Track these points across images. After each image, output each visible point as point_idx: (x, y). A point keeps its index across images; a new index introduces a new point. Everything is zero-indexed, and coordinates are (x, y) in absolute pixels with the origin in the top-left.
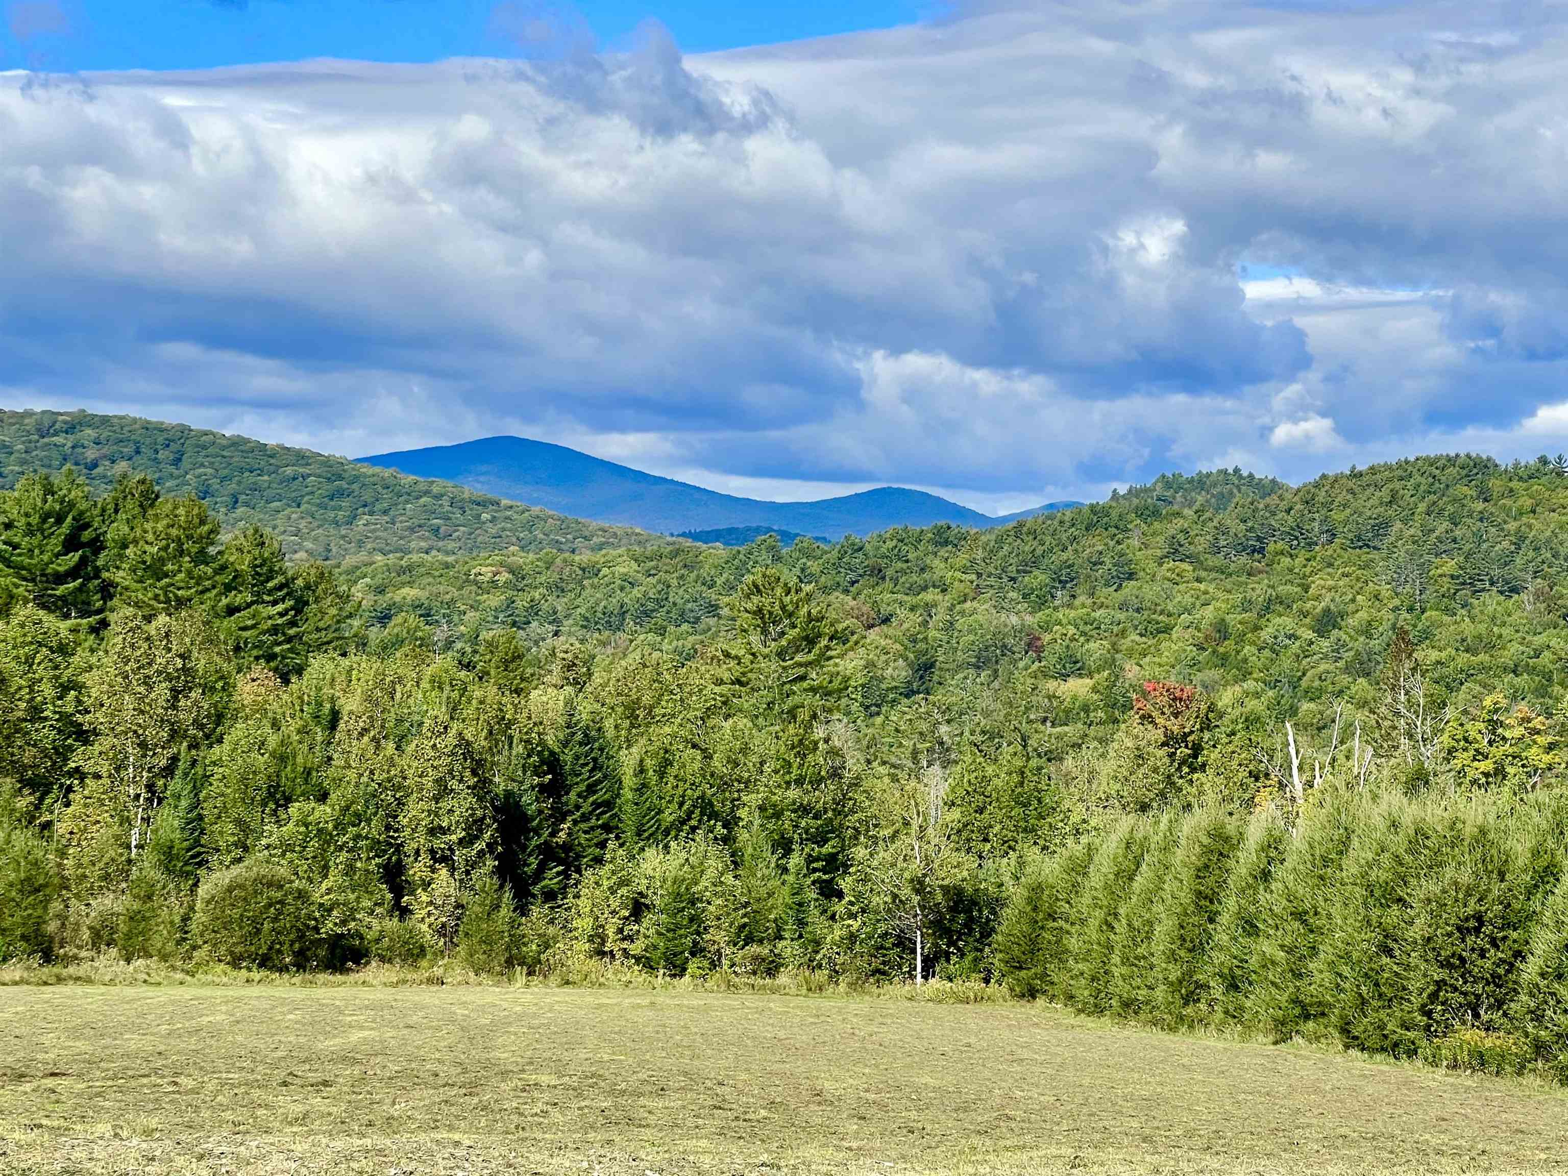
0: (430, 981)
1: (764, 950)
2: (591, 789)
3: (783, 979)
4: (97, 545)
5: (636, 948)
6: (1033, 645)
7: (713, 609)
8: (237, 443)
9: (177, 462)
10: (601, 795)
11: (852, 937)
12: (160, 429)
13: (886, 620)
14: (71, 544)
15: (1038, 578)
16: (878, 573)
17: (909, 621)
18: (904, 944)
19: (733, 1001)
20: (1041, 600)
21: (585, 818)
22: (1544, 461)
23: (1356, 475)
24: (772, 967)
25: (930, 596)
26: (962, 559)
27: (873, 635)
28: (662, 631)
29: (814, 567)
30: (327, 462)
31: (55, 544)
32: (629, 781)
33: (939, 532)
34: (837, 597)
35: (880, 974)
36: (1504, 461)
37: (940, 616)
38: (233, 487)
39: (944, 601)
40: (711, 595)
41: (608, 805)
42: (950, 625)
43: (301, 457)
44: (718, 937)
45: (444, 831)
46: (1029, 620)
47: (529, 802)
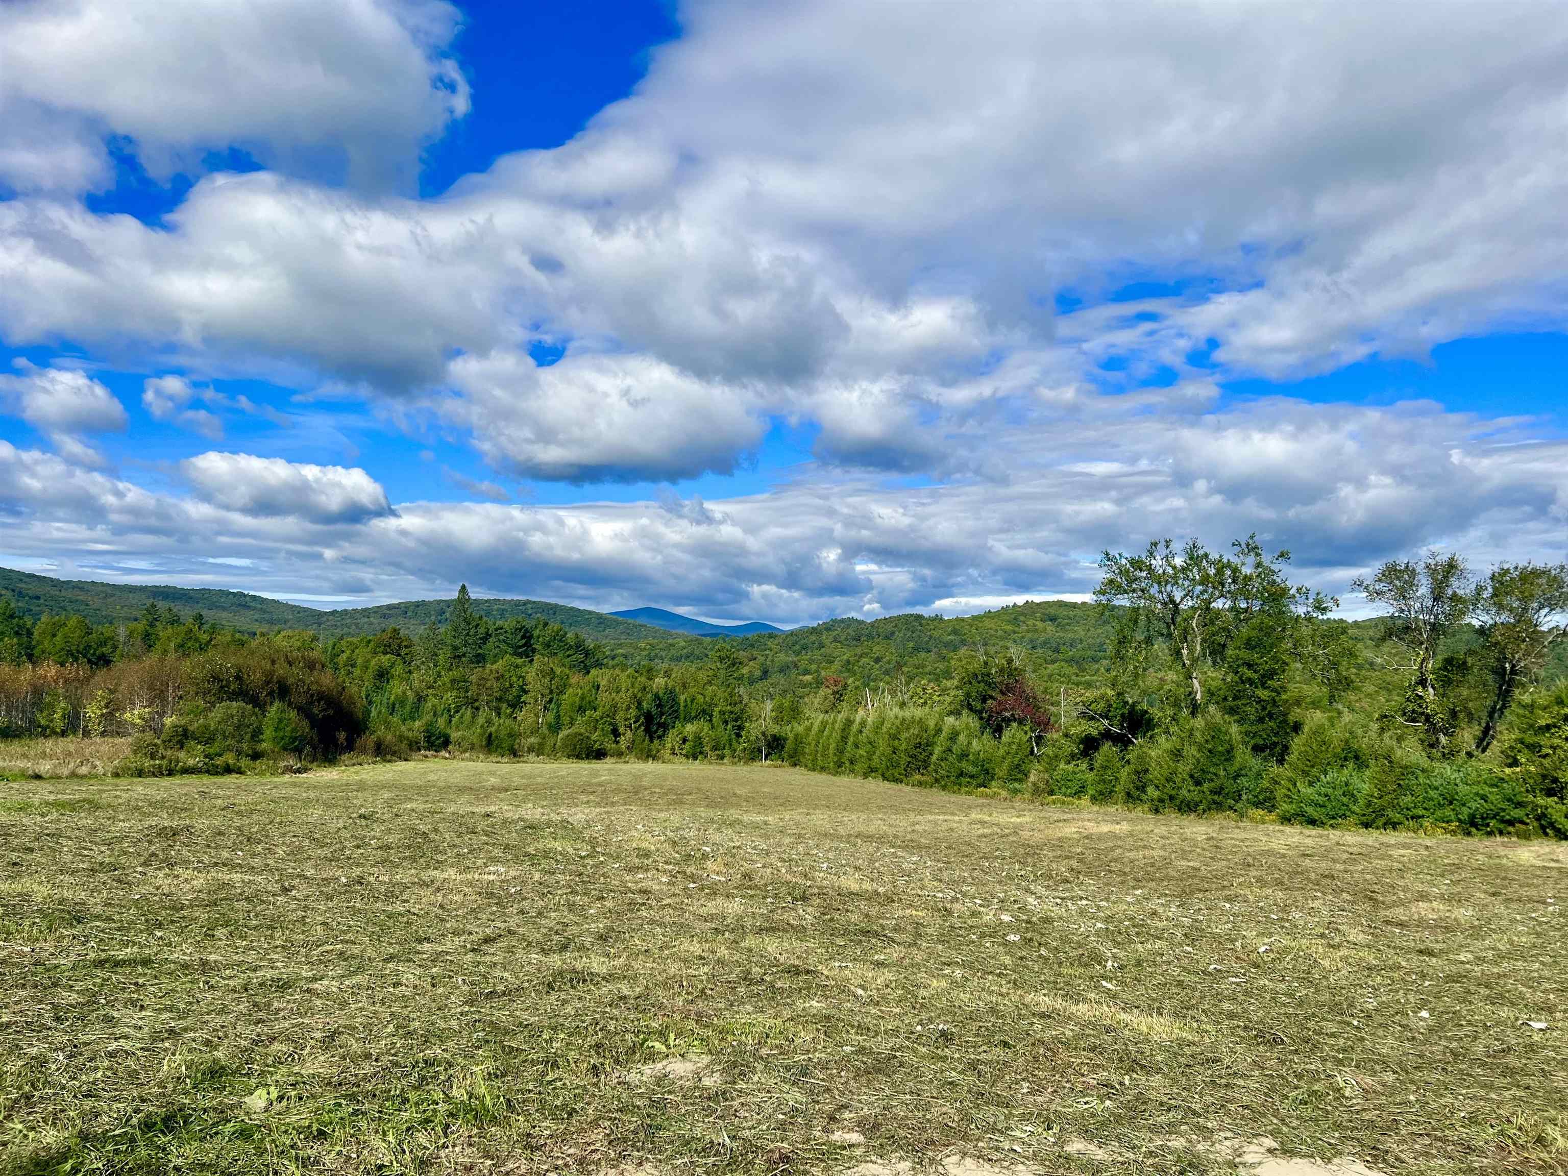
0: (625, 762)
1: (720, 752)
2: (672, 707)
3: (725, 761)
4: (531, 637)
5: (684, 752)
6: (796, 666)
7: (707, 655)
8: (572, 608)
9: (554, 614)
10: (675, 708)
11: (745, 749)
12: (549, 604)
13: (755, 659)
14: (523, 637)
15: (797, 647)
16: (753, 646)
17: (761, 659)
18: (760, 751)
19: (711, 767)
20: (798, 653)
21: (670, 715)
22: (937, 615)
23: (885, 619)
24: (722, 757)
25: (767, 652)
26: (776, 642)
27: (751, 663)
28: (692, 662)
29: (735, 644)
30: (598, 614)
31: (519, 637)
32: (682, 704)
33: (769, 634)
34: (741, 652)
35: (753, 759)
36: (926, 616)
37: (770, 658)
38: (570, 621)
39: (771, 653)
40: (706, 652)
41: (677, 711)
42: (773, 661)
43: (590, 612)
44: (707, 749)
45: (629, 719)
46: (795, 659)
47: (654, 711)
